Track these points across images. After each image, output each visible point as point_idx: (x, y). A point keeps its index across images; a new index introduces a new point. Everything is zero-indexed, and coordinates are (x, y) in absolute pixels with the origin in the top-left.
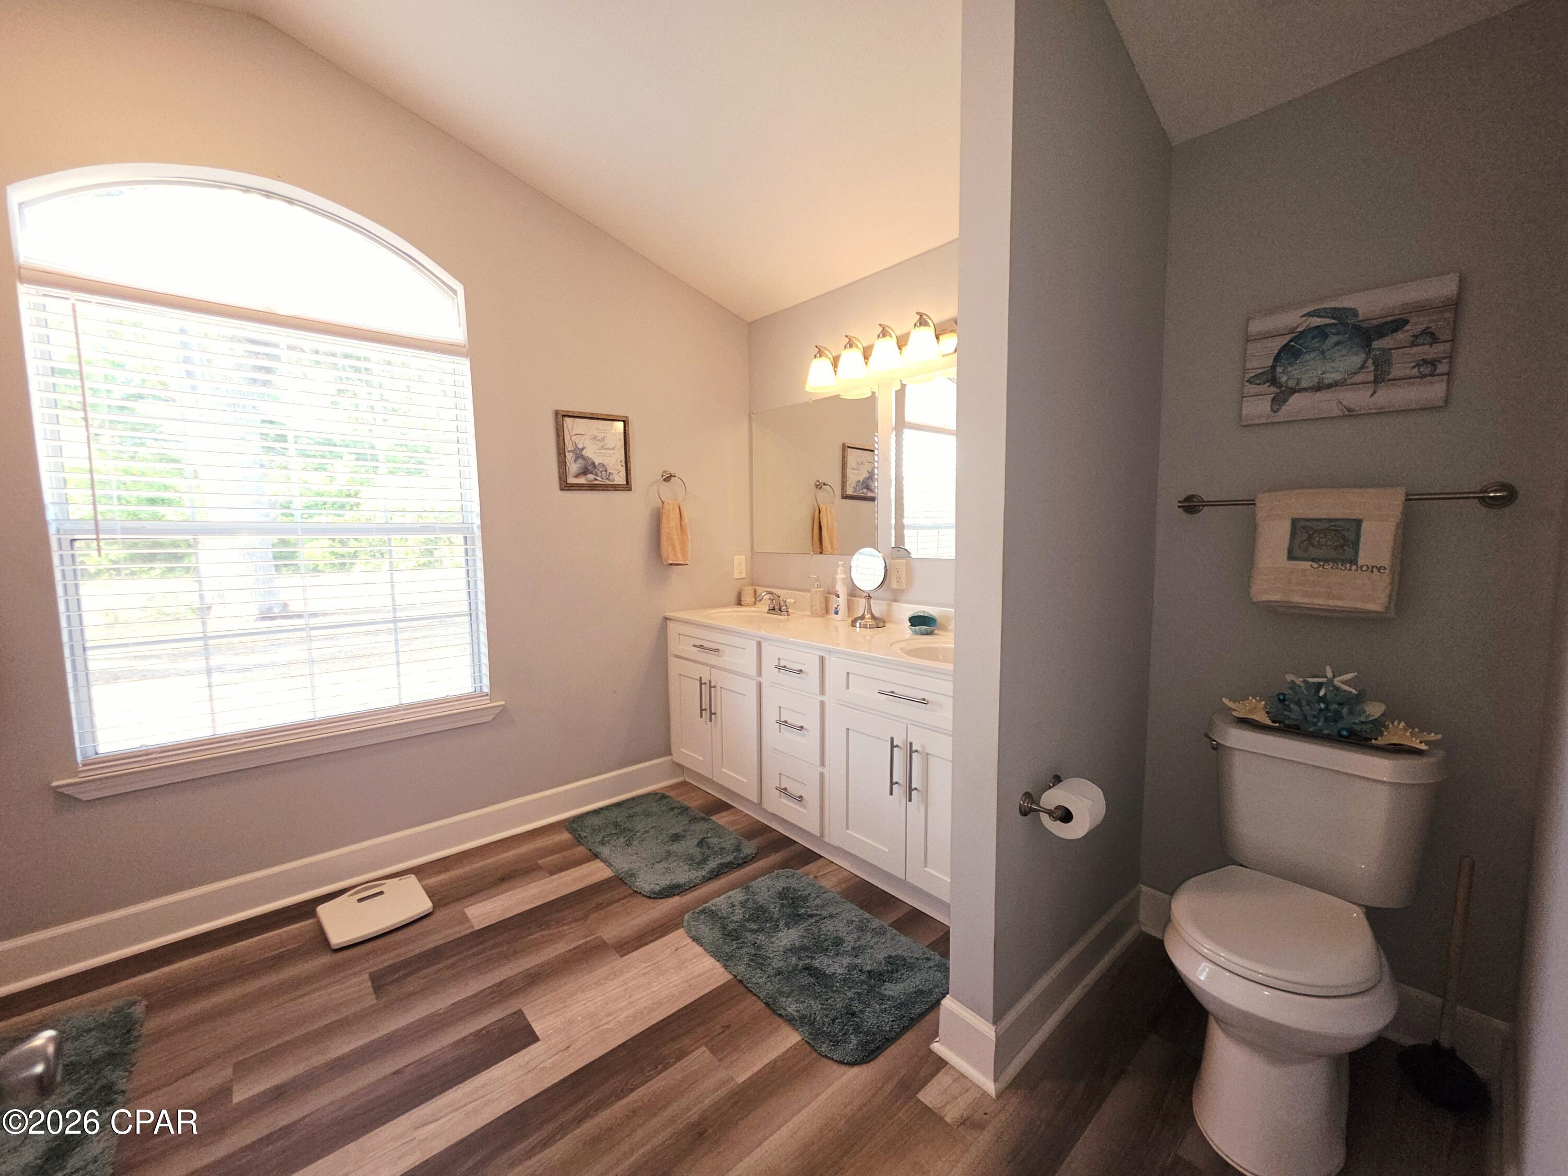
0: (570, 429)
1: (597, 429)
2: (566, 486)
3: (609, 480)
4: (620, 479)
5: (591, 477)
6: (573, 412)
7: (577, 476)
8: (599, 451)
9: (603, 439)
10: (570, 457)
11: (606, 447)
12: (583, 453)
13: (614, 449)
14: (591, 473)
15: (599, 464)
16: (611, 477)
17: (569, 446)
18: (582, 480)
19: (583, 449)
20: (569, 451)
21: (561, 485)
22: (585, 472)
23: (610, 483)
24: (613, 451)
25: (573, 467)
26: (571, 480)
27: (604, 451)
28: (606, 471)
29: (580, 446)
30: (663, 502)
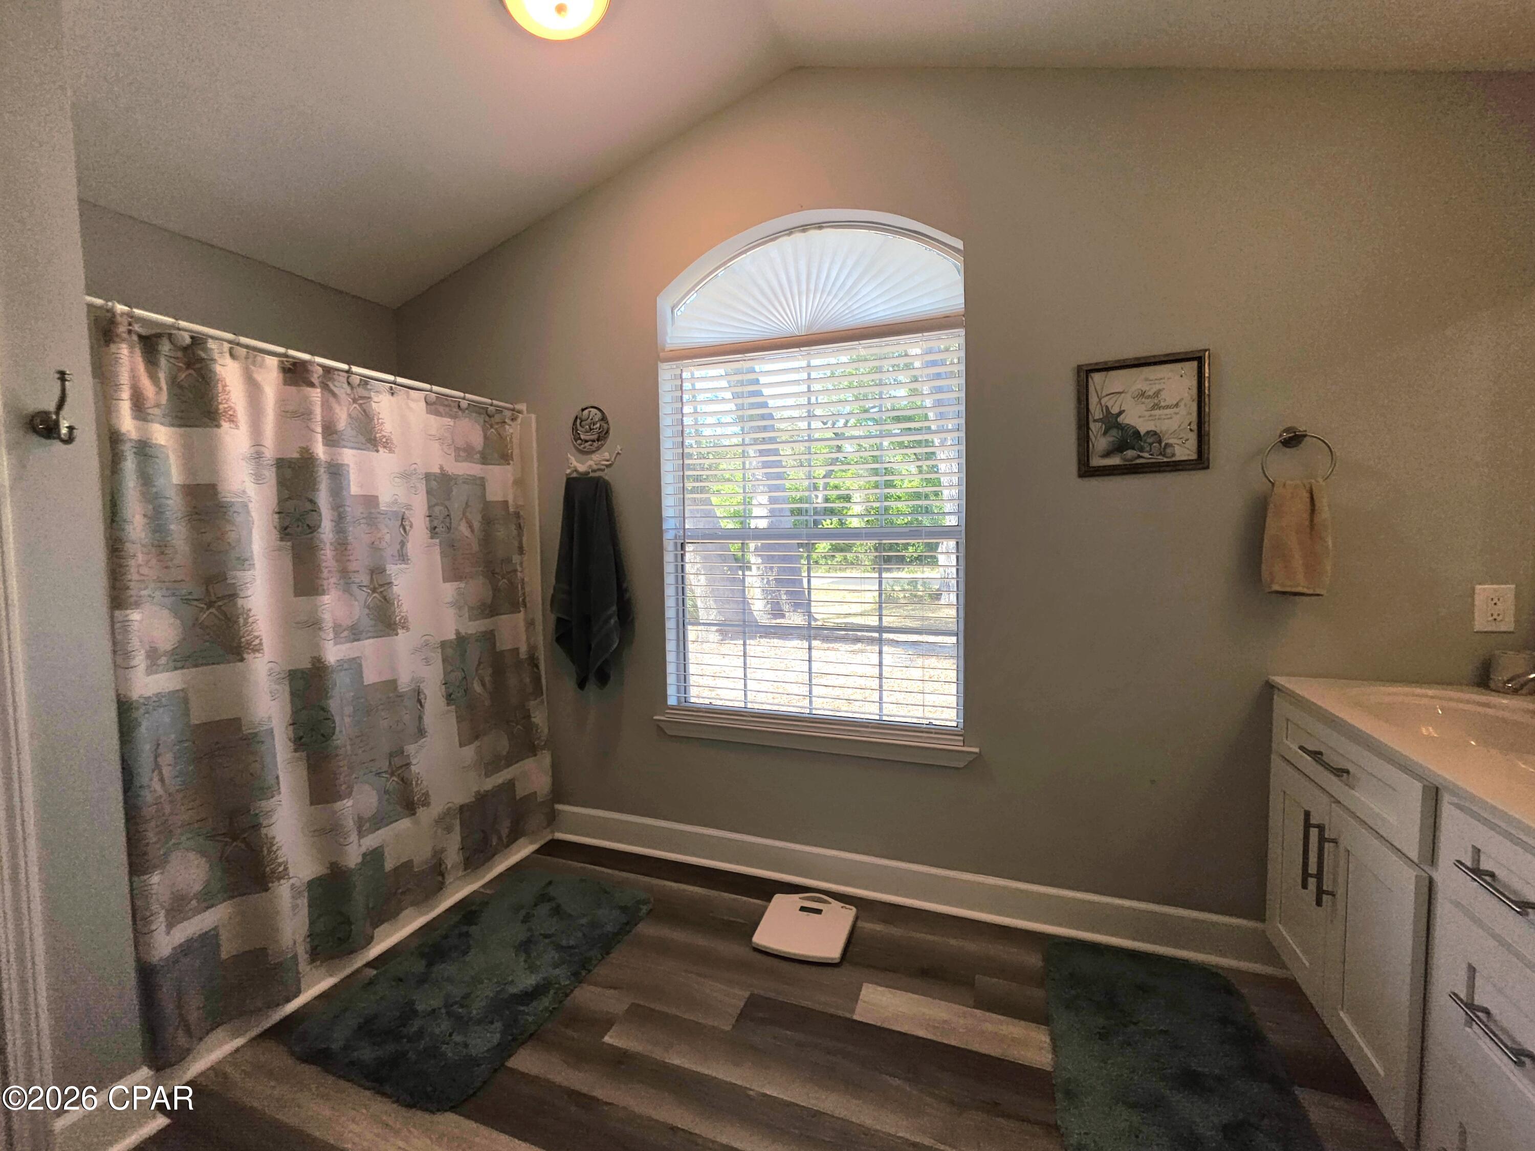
0: (1098, 388)
1: (1147, 379)
2: (1087, 471)
3: (1164, 456)
4: (1185, 451)
5: (1130, 453)
6: (1106, 363)
7: (1107, 454)
8: (1147, 414)
9: (1157, 394)
10: (1095, 428)
11: (1163, 404)
12: (1120, 419)
13: (1177, 405)
14: (1133, 448)
15: (1148, 433)
16: (1169, 451)
17: (1096, 412)
18: (1115, 460)
19: (1121, 413)
20: (1095, 421)
21: (1079, 469)
22: (1119, 448)
23: (1165, 460)
24: (1175, 410)
25: (1100, 442)
26: (1096, 461)
27: (1157, 412)
28: (1160, 442)
29: (1115, 410)
30: (1273, 484)
